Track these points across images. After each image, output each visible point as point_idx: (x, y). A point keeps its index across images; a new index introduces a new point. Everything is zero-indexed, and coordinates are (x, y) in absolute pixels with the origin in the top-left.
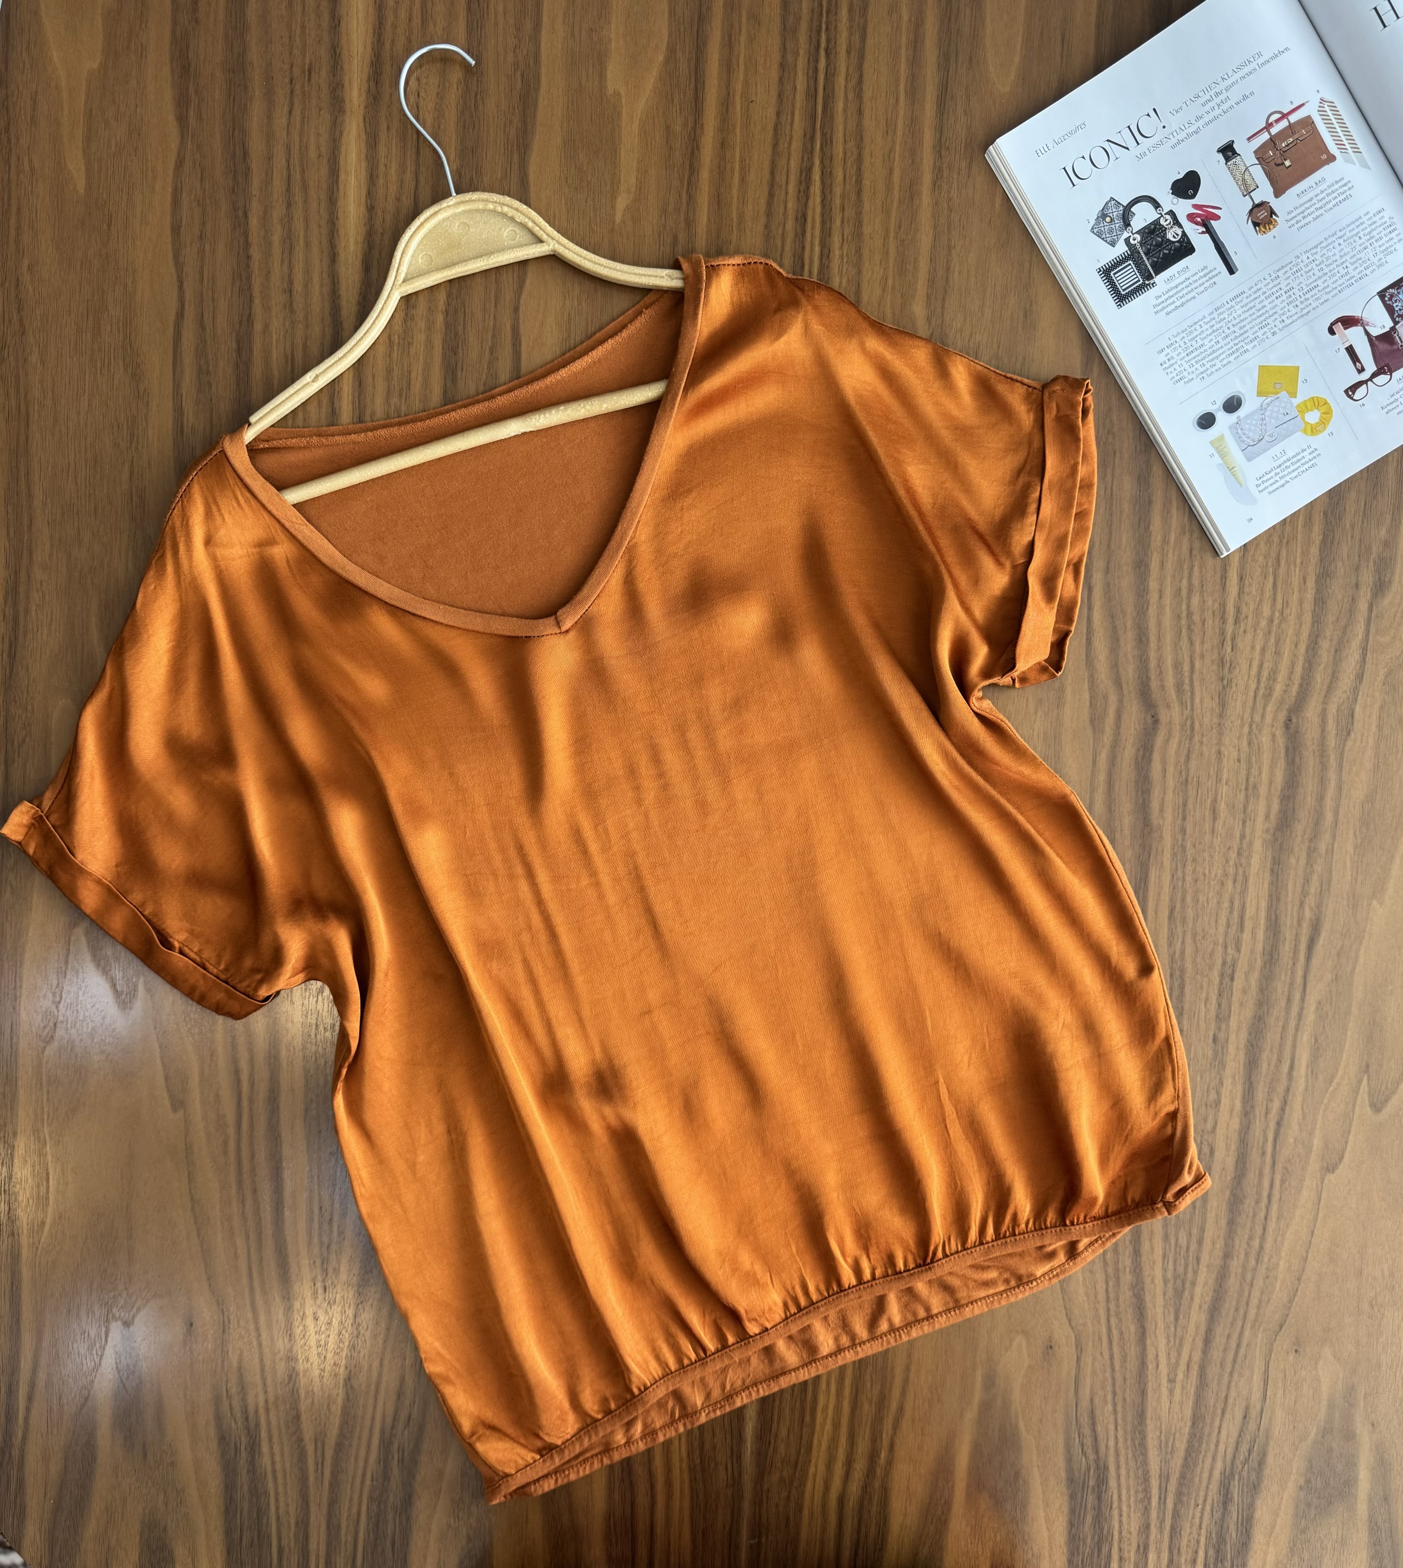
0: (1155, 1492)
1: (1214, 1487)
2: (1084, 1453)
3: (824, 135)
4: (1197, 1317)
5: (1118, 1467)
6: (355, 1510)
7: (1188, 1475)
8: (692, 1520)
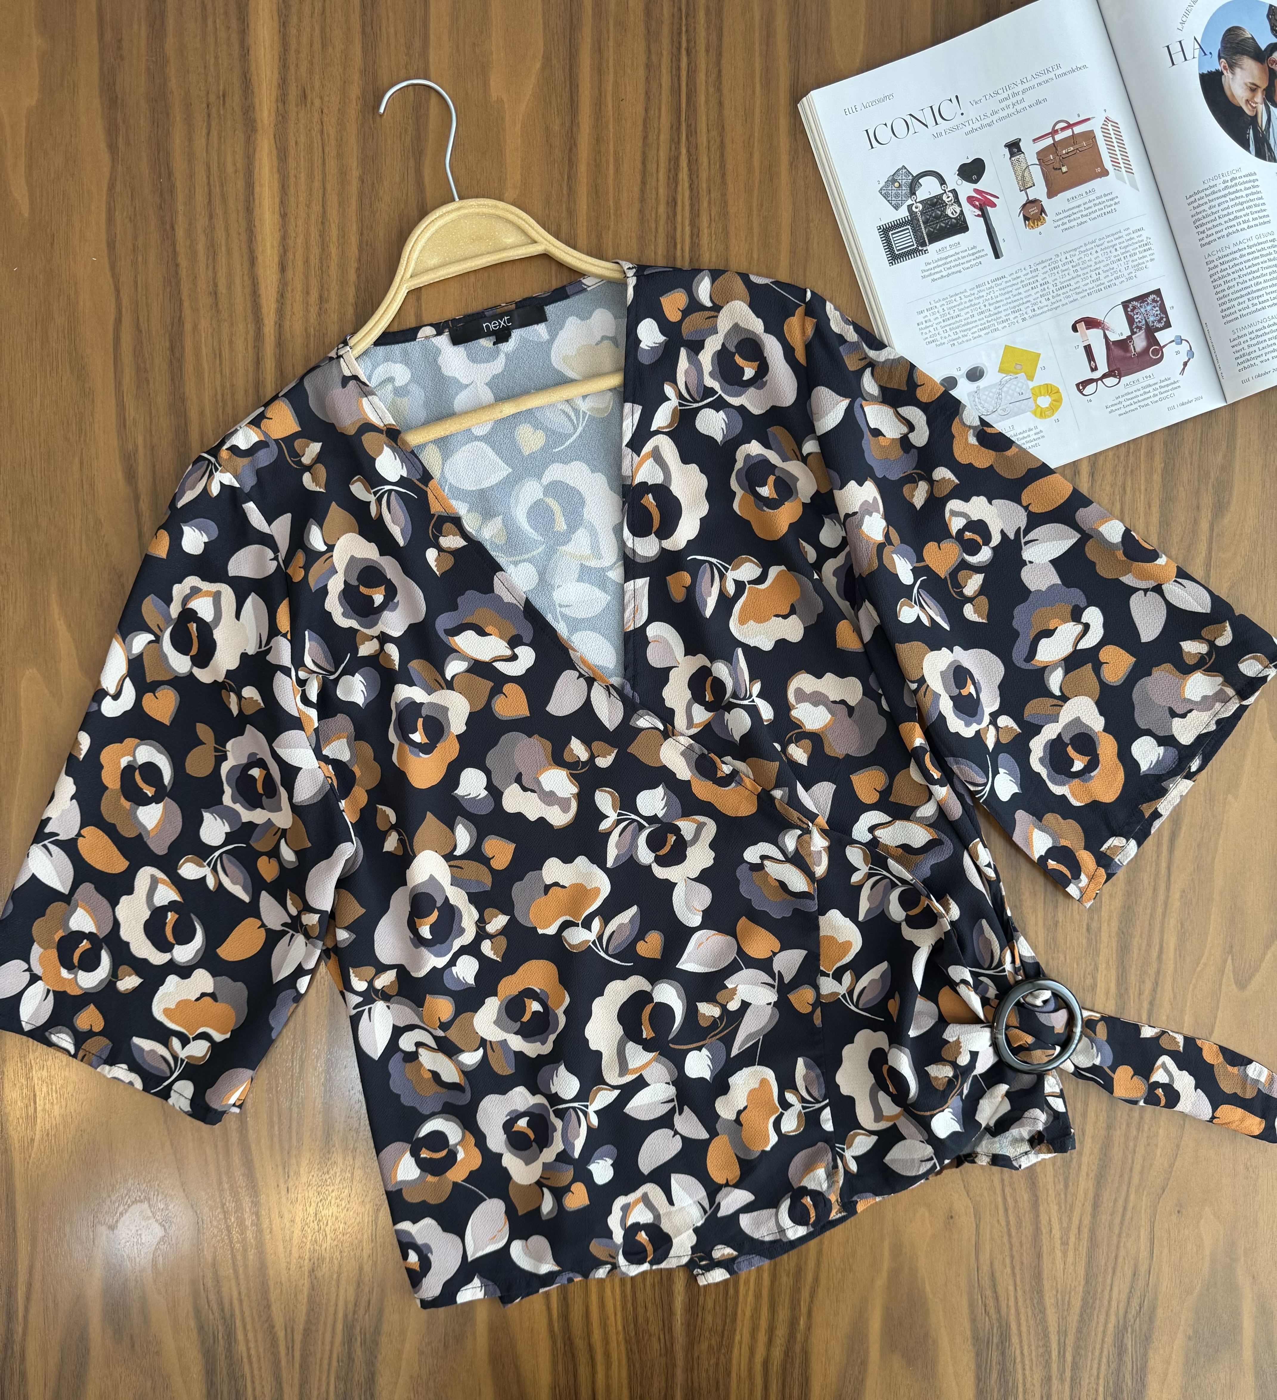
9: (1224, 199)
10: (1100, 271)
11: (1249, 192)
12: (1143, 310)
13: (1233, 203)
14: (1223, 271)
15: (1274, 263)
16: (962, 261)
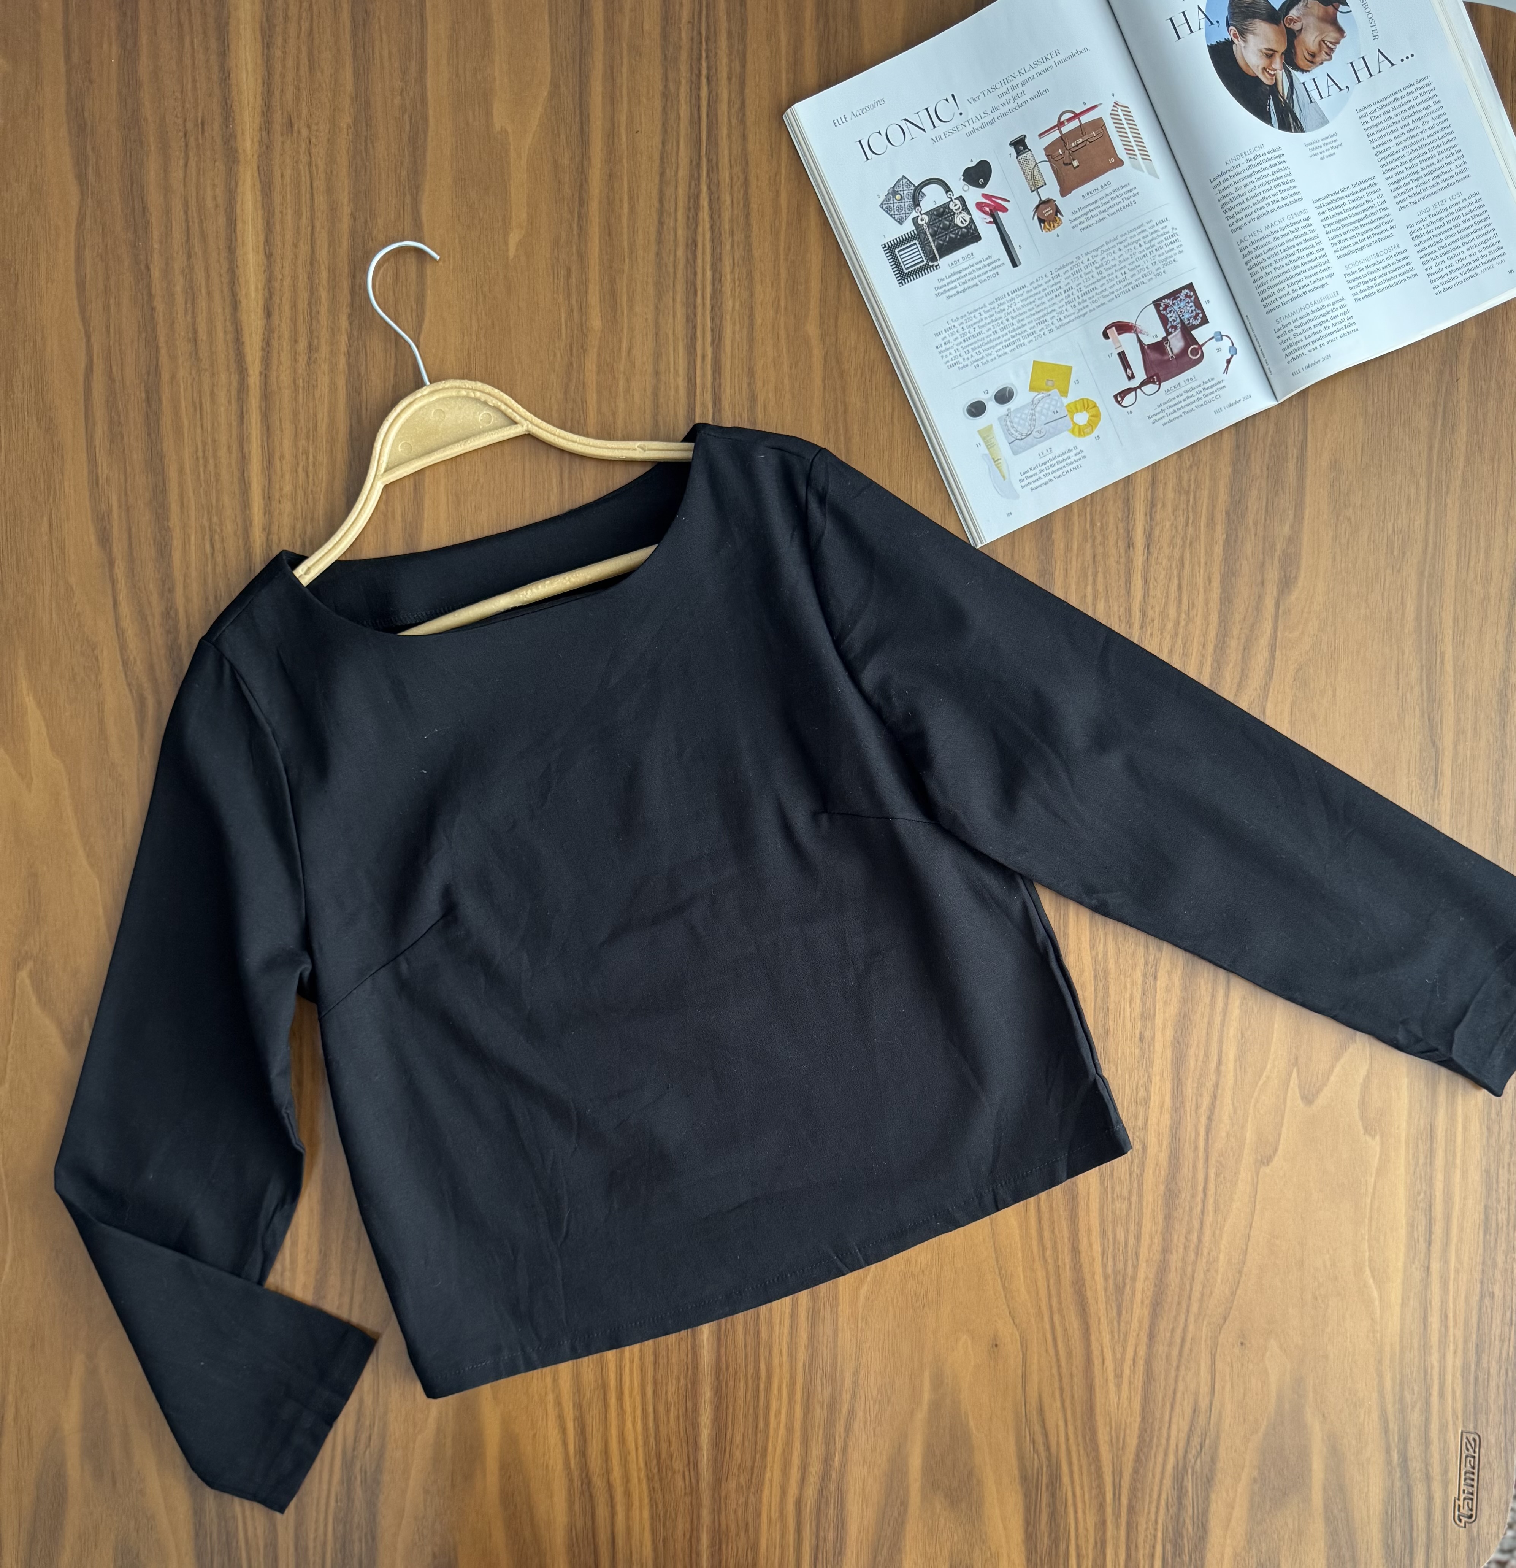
0: (1109, 1489)
1: (1168, 1482)
2: (1036, 1451)
3: (709, 161)
4: (1139, 1312)
5: (1071, 1464)
7: (1141, 1471)
9: (1249, 180)
10: (1126, 270)
11: (1275, 169)
12: (1176, 307)
13: (1260, 182)
14: (1257, 257)
15: (1310, 243)
16: (977, 274)
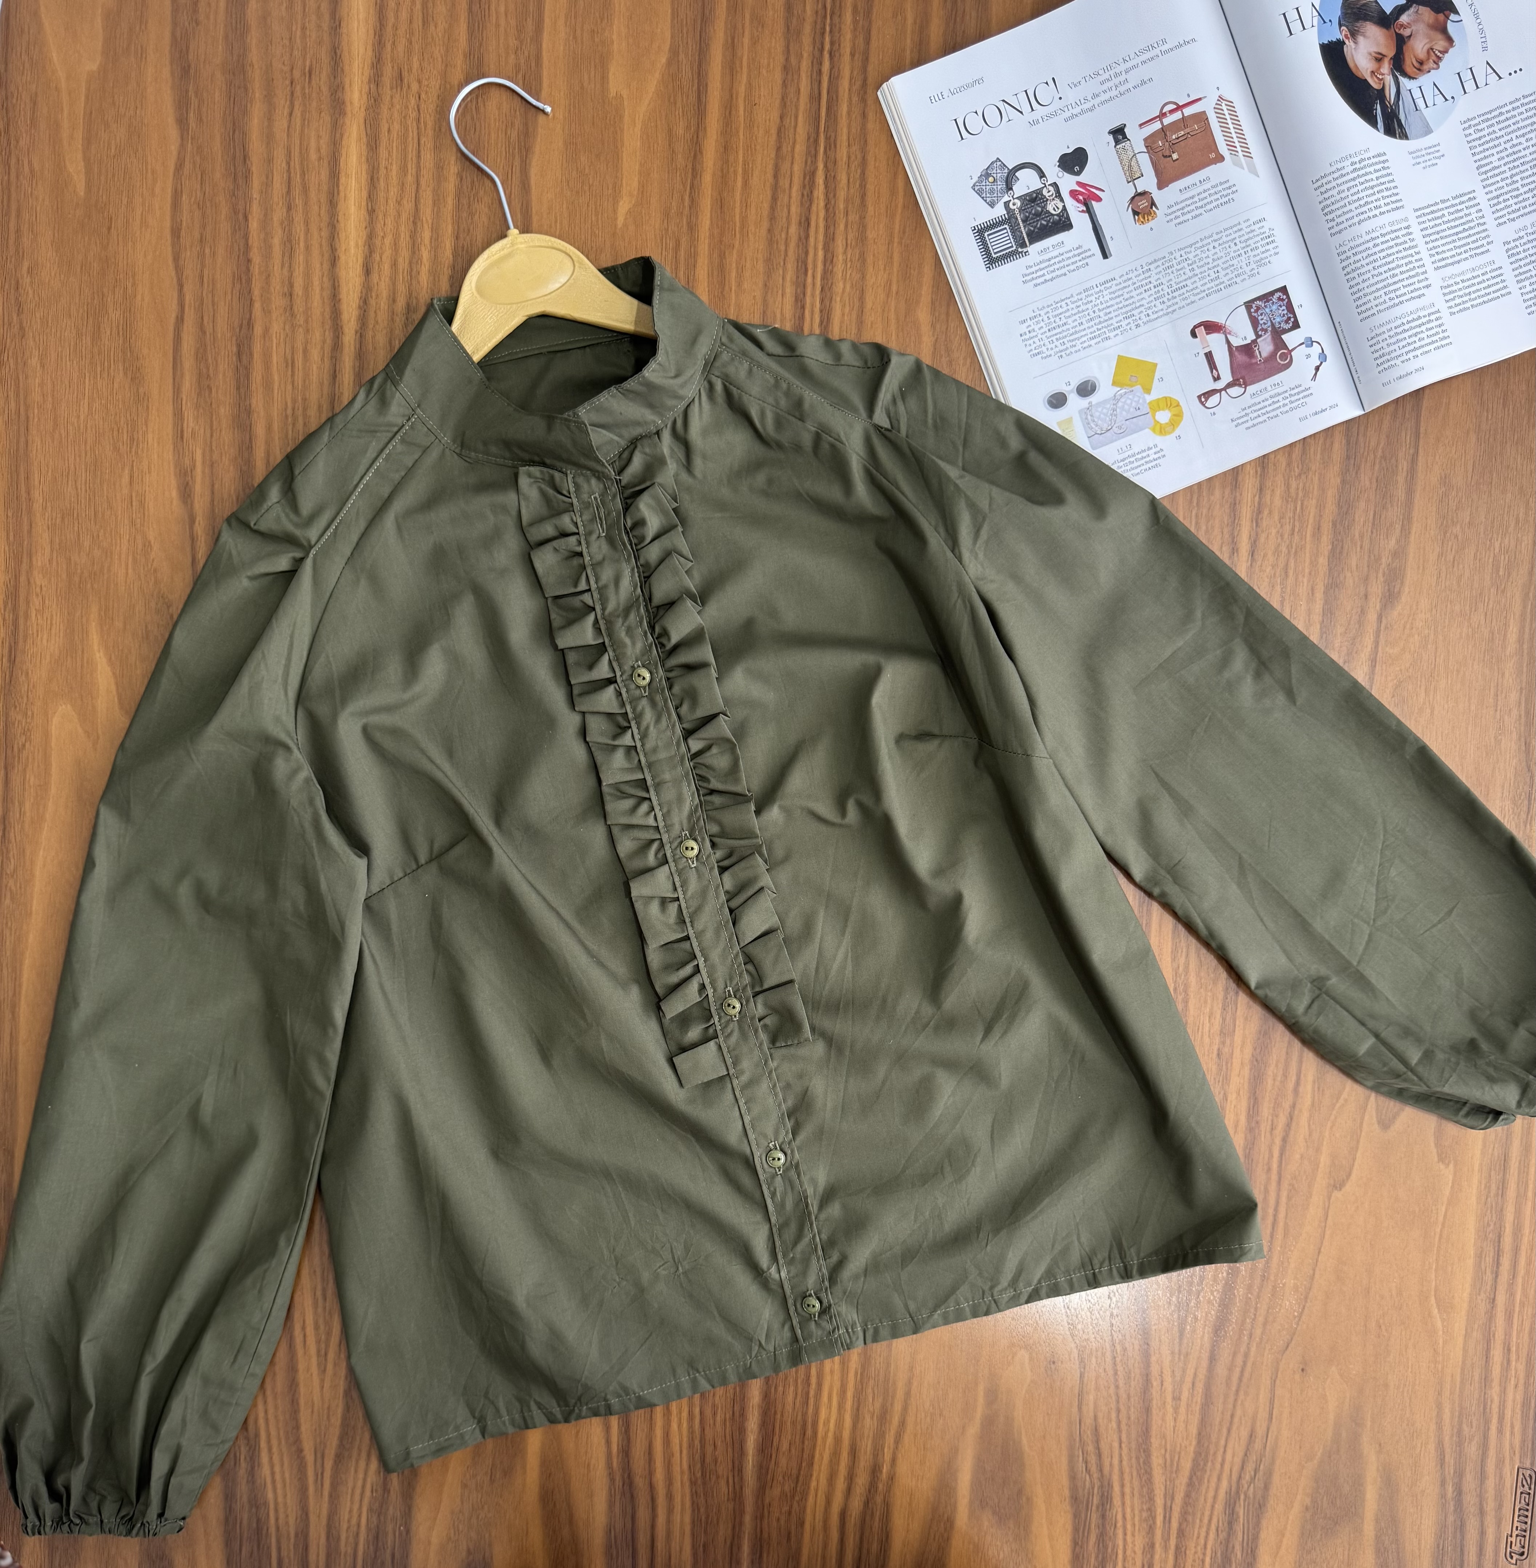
0: (1160, 1512)
1: (1219, 1506)
2: (1088, 1471)
3: (827, 138)
5: (1122, 1486)
6: (354, 1521)
7: (1193, 1494)
8: (693, 1535)
9: (1352, 183)
10: (1219, 268)
11: (1378, 174)
12: (1267, 310)
13: (1362, 187)
14: (1355, 262)
15: (1409, 252)
16: (1066, 263)
